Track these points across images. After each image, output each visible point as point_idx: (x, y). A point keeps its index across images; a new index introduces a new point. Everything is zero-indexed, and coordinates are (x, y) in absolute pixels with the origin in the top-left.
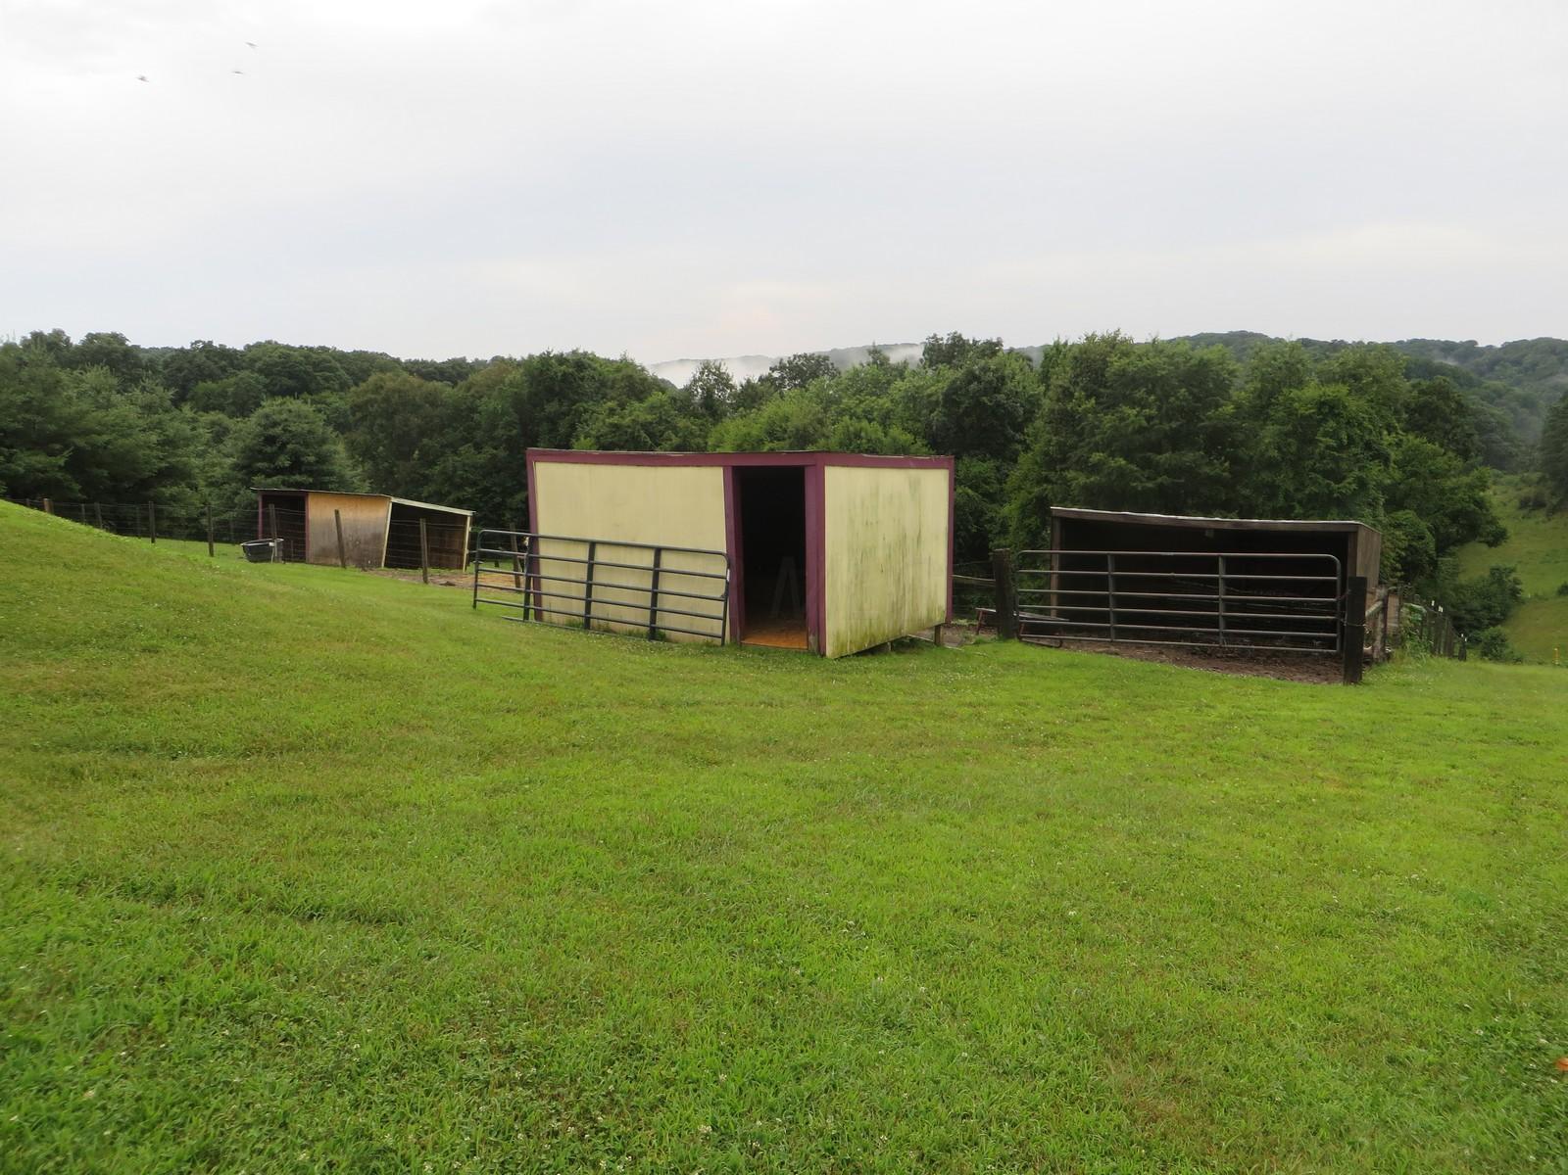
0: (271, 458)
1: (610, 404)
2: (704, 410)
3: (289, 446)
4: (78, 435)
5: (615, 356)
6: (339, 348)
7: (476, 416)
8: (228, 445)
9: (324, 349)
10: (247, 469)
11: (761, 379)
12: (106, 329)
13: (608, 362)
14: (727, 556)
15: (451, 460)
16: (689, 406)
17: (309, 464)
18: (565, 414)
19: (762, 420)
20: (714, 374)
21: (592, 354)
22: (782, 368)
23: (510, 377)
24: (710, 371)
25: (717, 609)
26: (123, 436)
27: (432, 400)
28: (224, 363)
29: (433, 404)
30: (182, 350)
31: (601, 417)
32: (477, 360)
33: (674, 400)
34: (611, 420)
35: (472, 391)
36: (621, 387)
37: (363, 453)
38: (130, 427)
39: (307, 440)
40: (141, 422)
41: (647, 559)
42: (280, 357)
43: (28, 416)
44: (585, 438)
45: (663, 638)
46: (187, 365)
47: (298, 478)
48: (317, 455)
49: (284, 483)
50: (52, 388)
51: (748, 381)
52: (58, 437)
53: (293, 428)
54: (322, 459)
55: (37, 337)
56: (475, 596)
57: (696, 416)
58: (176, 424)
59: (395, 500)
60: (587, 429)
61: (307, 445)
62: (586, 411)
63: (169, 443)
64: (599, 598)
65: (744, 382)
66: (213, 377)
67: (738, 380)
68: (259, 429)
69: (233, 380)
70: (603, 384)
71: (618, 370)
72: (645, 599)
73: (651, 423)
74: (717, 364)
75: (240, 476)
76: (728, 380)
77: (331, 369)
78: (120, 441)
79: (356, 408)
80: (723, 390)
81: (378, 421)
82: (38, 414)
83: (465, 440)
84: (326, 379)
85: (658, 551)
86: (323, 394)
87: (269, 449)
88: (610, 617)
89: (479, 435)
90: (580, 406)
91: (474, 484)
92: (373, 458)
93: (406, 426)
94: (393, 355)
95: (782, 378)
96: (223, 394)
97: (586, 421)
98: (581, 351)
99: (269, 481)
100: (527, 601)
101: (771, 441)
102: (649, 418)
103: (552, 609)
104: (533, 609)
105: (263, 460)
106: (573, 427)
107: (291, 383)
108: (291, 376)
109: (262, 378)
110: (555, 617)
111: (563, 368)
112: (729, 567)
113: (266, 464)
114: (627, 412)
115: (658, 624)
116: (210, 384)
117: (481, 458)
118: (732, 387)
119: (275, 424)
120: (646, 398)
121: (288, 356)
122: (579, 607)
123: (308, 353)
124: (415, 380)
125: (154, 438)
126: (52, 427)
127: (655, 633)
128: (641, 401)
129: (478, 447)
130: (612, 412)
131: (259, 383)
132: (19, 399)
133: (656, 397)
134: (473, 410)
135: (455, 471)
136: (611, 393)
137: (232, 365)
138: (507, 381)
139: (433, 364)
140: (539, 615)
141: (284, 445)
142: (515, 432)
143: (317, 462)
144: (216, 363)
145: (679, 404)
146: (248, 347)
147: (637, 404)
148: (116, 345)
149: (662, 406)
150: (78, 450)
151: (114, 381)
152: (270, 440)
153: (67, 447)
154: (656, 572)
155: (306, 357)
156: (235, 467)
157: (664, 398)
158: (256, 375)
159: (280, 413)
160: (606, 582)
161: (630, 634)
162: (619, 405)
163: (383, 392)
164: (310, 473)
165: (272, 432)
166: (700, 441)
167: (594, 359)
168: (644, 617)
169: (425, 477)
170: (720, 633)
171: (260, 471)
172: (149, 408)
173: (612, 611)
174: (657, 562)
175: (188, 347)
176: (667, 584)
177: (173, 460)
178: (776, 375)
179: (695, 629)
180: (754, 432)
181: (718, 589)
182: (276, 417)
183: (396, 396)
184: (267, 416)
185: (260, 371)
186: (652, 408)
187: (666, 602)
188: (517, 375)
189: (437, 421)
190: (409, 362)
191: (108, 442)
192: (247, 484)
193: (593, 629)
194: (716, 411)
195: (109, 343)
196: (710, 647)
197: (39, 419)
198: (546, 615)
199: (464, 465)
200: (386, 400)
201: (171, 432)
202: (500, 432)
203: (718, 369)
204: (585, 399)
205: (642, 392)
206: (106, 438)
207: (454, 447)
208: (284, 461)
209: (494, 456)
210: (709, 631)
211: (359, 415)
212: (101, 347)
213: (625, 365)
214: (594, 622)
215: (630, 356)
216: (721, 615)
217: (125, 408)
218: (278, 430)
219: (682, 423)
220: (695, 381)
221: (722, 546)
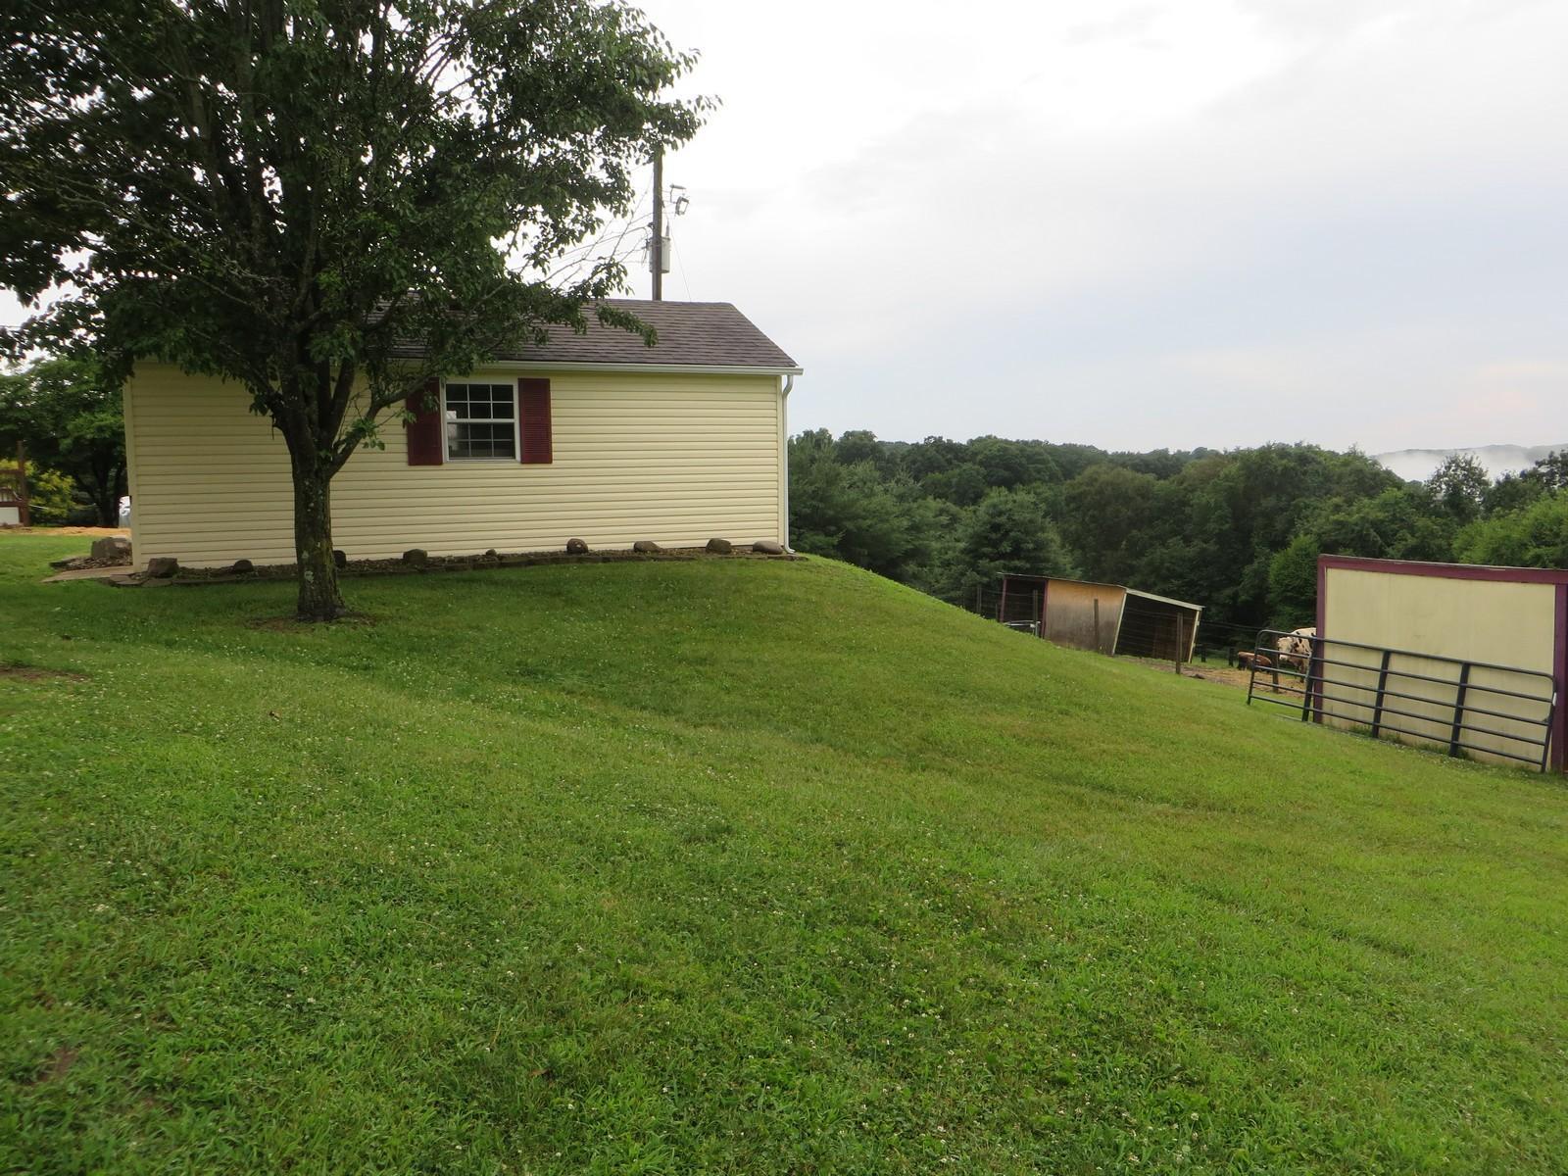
0: (995, 544)
1: (1336, 500)
2: (1448, 510)
3: (1012, 534)
4: (849, 519)
5: (1341, 449)
6: (1051, 442)
7: (1188, 510)
8: (960, 531)
9: (1037, 443)
10: (974, 553)
11: (1523, 474)
12: (859, 428)
13: (1333, 454)
14: (1555, 679)
15: (1159, 553)
16: (1429, 504)
17: (1028, 550)
18: (1283, 510)
19: (1525, 522)
20: (1463, 469)
21: (1317, 447)
22: (1552, 461)
23: (1226, 471)
24: (1458, 466)
25: (1540, 733)
26: (882, 521)
27: (1144, 493)
28: (949, 456)
29: (1143, 496)
30: (916, 445)
31: (1324, 513)
32: (1179, 451)
33: (1411, 496)
34: (1336, 517)
35: (1185, 485)
36: (1349, 482)
37: (1074, 541)
38: (887, 513)
39: (1029, 528)
40: (895, 509)
41: (1454, 674)
42: (999, 451)
43: (814, 503)
44: (1306, 534)
45: (1465, 756)
46: (920, 458)
47: (1017, 563)
48: (1035, 542)
49: (1005, 568)
50: (832, 480)
51: (1507, 477)
52: (834, 521)
53: (1016, 517)
54: (1040, 546)
55: (808, 434)
56: (1250, 692)
57: (1438, 515)
58: (921, 511)
59: (1129, 591)
60: (1307, 525)
61: (1027, 533)
62: (1307, 507)
63: (915, 528)
64: (1389, 708)
65: (1502, 478)
66: (941, 469)
67: (1494, 474)
68: (987, 518)
69: (957, 471)
70: (1328, 478)
71: (1346, 464)
72: (1449, 715)
73: (1382, 521)
74: (1468, 458)
75: (967, 559)
76: (1481, 475)
77: (1044, 462)
78: (879, 526)
79: (1071, 499)
80: (1473, 486)
81: (1090, 513)
82: (821, 501)
83: (1174, 533)
84: (1039, 471)
85: (1467, 667)
86: (1034, 485)
87: (994, 536)
88: (1402, 728)
89: (1189, 528)
90: (1301, 501)
91: (1181, 576)
92: (1082, 548)
93: (1117, 517)
94: (1101, 447)
95: (1552, 474)
96: (948, 484)
97: (1306, 517)
98: (1305, 444)
99: (992, 564)
100: (1307, 703)
101: (1538, 546)
102: (1381, 515)
103: (1334, 712)
104: (1313, 709)
105: (988, 546)
106: (1291, 523)
107: (1007, 474)
108: (1007, 468)
109: (983, 470)
110: (1336, 721)
111: (1284, 462)
112: (1556, 689)
113: (990, 549)
114: (1355, 508)
115: (1461, 740)
116: (938, 475)
117: (1190, 552)
118: (1486, 483)
119: (1001, 513)
120: (1378, 493)
121: (1006, 449)
122: (1368, 715)
123: (1023, 446)
124: (1128, 473)
125: (906, 523)
126: (831, 513)
127: (1456, 750)
128: (1371, 497)
129: (1187, 540)
130: (1337, 508)
131: (978, 474)
132: (810, 489)
133: (1390, 494)
134: (1184, 503)
135: (1162, 563)
136: (1336, 488)
137: (956, 458)
138: (1222, 474)
139: (1139, 456)
140: (1318, 718)
141: (1007, 532)
142: (1227, 526)
143: (1035, 549)
144: (943, 456)
145: (1417, 501)
146: (971, 442)
147: (1366, 501)
148: (866, 441)
149: (1397, 503)
150: (848, 532)
151: (877, 474)
152: (996, 528)
153: (839, 529)
154: (1463, 688)
155: (1022, 450)
156: (964, 551)
157: (1400, 494)
158: (977, 467)
159: (1006, 502)
160: (1399, 692)
161: (1426, 748)
162: (1345, 501)
163: (1097, 485)
164: (1028, 559)
165: (998, 520)
166: (1444, 543)
167: (1320, 453)
168: (1447, 733)
169: (1131, 567)
170: (1540, 759)
171: (985, 555)
172: (901, 498)
173: (1404, 722)
174: (1465, 676)
175: (922, 442)
176: (1473, 700)
177: (917, 543)
178: (1543, 470)
179: (1505, 751)
180: (1515, 535)
181: (1543, 712)
182: (1002, 507)
183: (1110, 488)
184: (994, 506)
185: (981, 463)
186: (1384, 506)
187: (1470, 719)
188: (1233, 468)
189: (1147, 513)
190: (1116, 455)
191: (870, 526)
192: (973, 566)
193: (1381, 738)
194: (1463, 510)
195: (861, 439)
196: (1525, 771)
197: (821, 505)
198: (1326, 718)
199: (1172, 557)
200: (1100, 492)
201: (917, 519)
202: (1211, 526)
203: (1469, 463)
204: (1307, 493)
205: (1373, 488)
206: (869, 522)
207: (1162, 540)
208: (1006, 547)
209: (1204, 550)
210: (1524, 756)
211: (1072, 506)
212: (855, 443)
213: (1353, 457)
214: (1382, 731)
215: (1359, 449)
216: (1544, 740)
217: (883, 498)
218: (1003, 519)
219: (1421, 522)
220: (1439, 476)
221: (1549, 668)
